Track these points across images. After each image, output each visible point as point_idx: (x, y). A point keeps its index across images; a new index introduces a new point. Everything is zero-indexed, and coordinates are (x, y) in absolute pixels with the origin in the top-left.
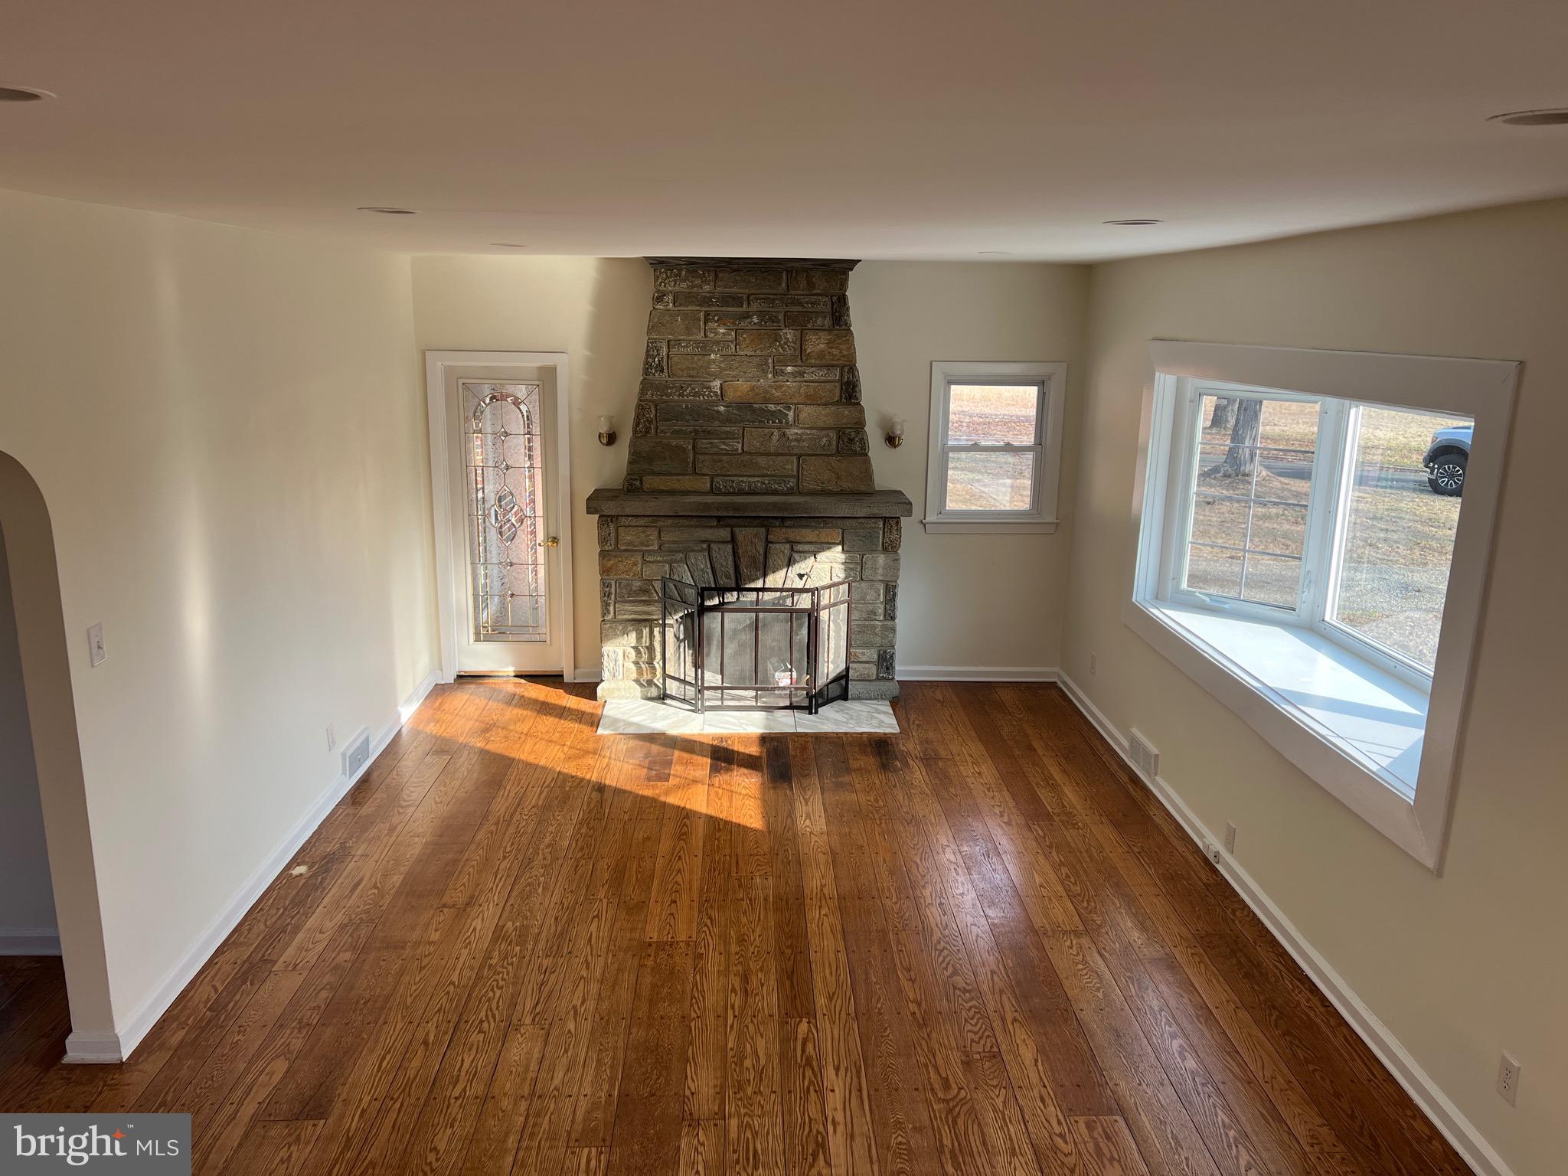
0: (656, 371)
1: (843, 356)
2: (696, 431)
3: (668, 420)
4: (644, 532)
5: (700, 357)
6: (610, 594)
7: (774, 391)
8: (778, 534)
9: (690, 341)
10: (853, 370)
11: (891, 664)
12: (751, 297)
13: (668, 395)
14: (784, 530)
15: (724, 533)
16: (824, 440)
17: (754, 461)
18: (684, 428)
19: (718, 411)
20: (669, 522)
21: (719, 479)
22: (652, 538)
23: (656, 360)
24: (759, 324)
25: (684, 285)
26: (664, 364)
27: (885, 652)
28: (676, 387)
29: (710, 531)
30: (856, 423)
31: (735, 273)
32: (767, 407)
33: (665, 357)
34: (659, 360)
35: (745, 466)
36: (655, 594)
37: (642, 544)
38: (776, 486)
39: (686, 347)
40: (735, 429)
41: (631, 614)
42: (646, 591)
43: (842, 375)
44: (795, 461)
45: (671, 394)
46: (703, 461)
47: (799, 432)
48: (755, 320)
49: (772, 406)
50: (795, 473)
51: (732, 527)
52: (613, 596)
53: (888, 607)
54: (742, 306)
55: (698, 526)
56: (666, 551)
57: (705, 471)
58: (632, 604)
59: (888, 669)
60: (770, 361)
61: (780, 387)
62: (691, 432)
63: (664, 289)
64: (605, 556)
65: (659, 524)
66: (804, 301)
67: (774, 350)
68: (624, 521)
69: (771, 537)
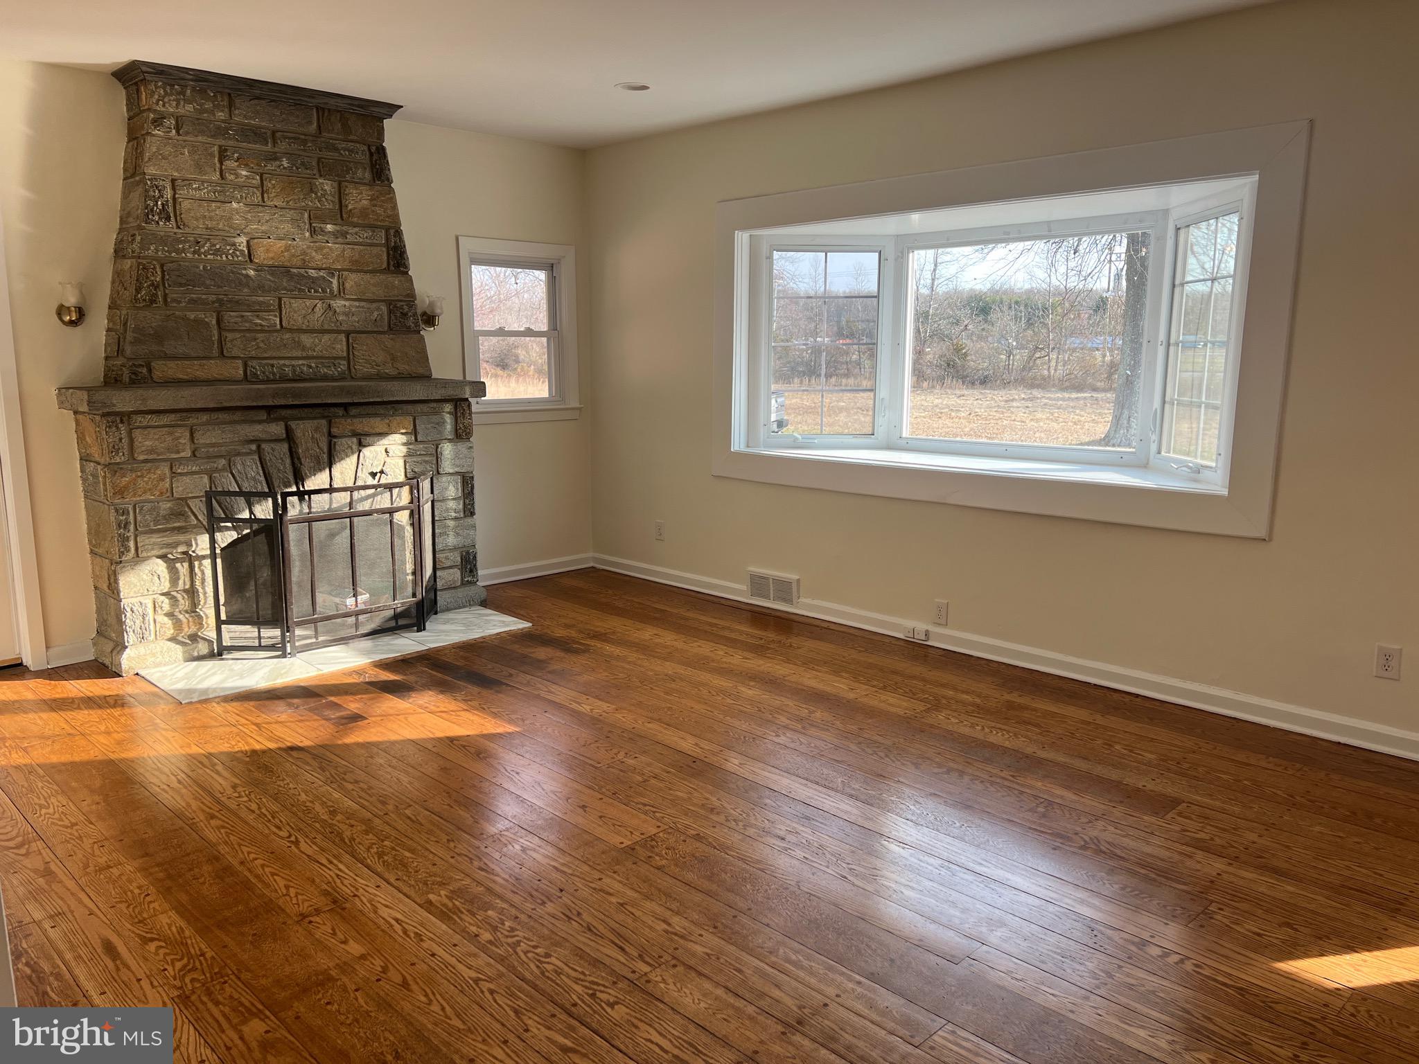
0: (160, 219)
1: (388, 217)
2: (220, 301)
3: (181, 285)
4: (171, 434)
5: (219, 204)
6: (127, 524)
7: (314, 254)
8: (344, 425)
9: (203, 182)
10: (398, 233)
11: (475, 565)
12: (278, 135)
13: (178, 251)
14: (349, 420)
15: (277, 429)
16: (376, 314)
17: (297, 339)
18: (204, 297)
19: (247, 276)
20: (205, 417)
21: (254, 363)
22: (184, 442)
23: (159, 203)
24: (290, 169)
25: (189, 107)
26: (171, 210)
27: (468, 553)
28: (189, 240)
29: (259, 427)
30: (408, 295)
31: (256, 101)
32: (307, 273)
33: (171, 201)
34: (163, 204)
35: (285, 345)
36: (193, 517)
37: (169, 450)
38: (326, 370)
39: (199, 189)
40: (271, 300)
41: (162, 548)
42: (179, 514)
43: (387, 239)
44: (344, 339)
45: (183, 250)
46: (232, 341)
47: (347, 303)
48: (285, 163)
49: (313, 271)
50: (345, 354)
51: (285, 420)
52: (132, 527)
53: (467, 501)
54: (266, 144)
55: (244, 422)
56: (203, 458)
57: (235, 352)
58: (161, 534)
59: (471, 571)
60: (306, 215)
61: (321, 248)
62: (213, 302)
63: (163, 109)
64: (116, 472)
65: (191, 421)
66: (340, 146)
67: (310, 203)
68: (139, 420)
69: (334, 431)
